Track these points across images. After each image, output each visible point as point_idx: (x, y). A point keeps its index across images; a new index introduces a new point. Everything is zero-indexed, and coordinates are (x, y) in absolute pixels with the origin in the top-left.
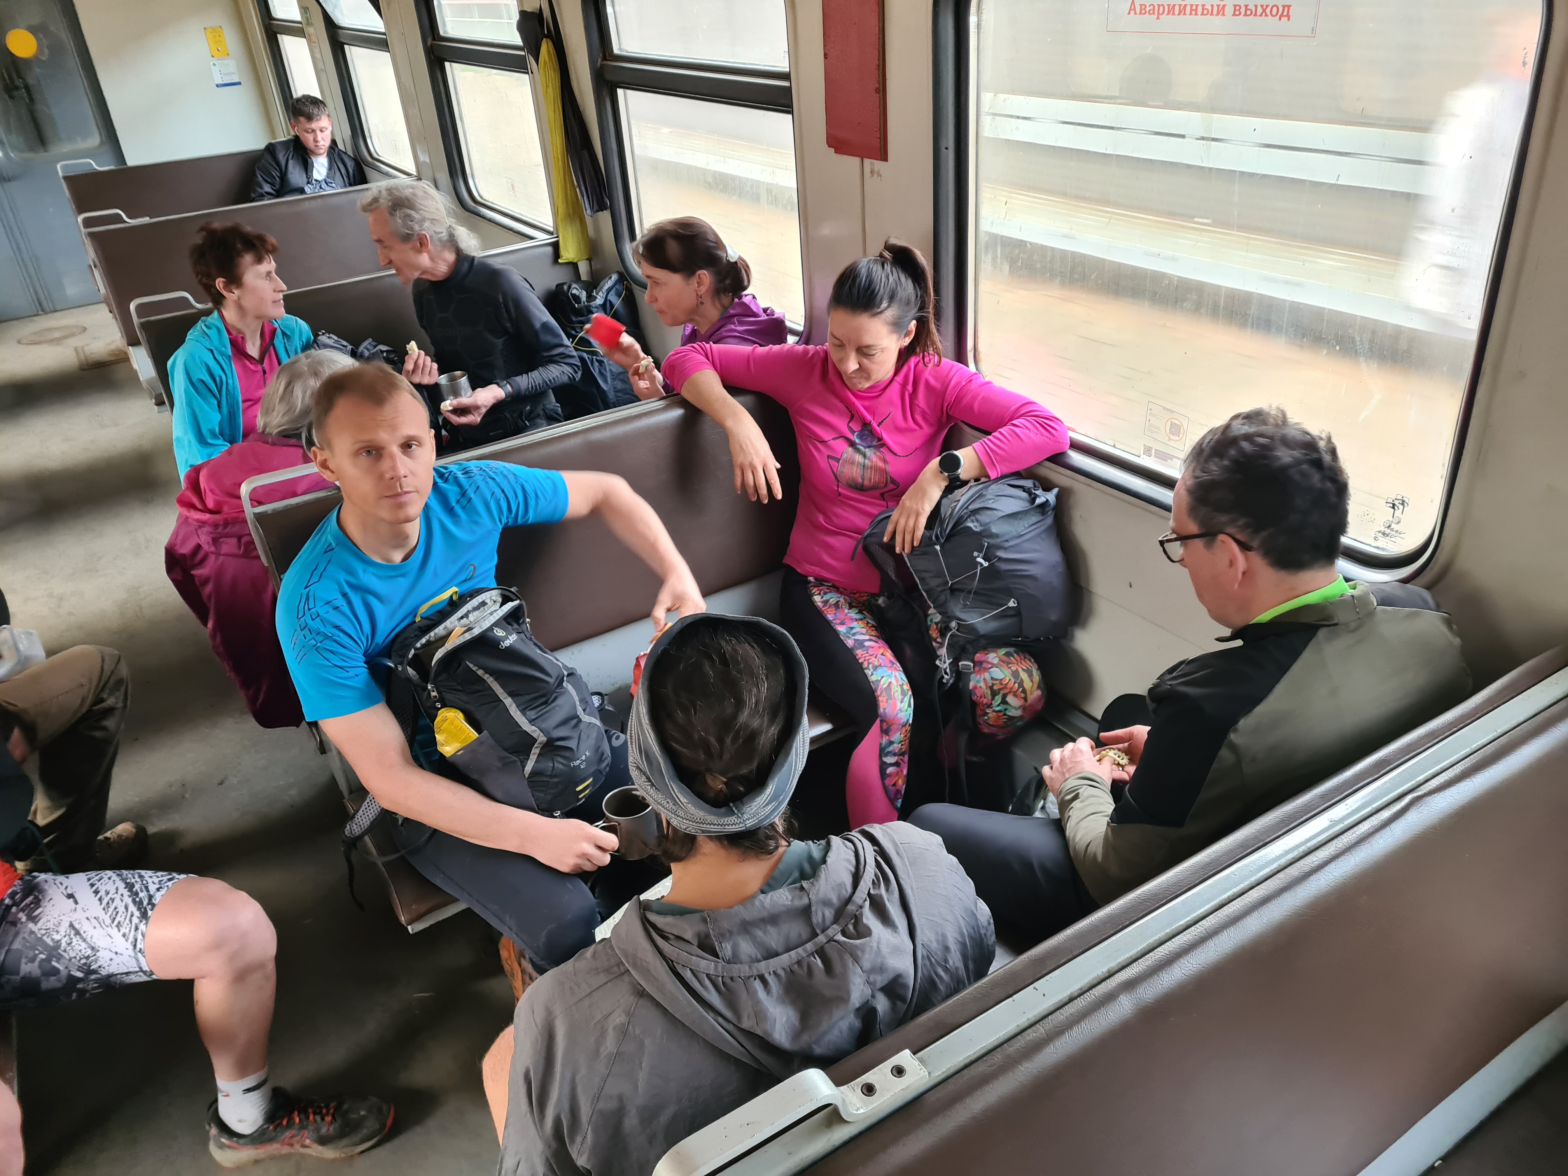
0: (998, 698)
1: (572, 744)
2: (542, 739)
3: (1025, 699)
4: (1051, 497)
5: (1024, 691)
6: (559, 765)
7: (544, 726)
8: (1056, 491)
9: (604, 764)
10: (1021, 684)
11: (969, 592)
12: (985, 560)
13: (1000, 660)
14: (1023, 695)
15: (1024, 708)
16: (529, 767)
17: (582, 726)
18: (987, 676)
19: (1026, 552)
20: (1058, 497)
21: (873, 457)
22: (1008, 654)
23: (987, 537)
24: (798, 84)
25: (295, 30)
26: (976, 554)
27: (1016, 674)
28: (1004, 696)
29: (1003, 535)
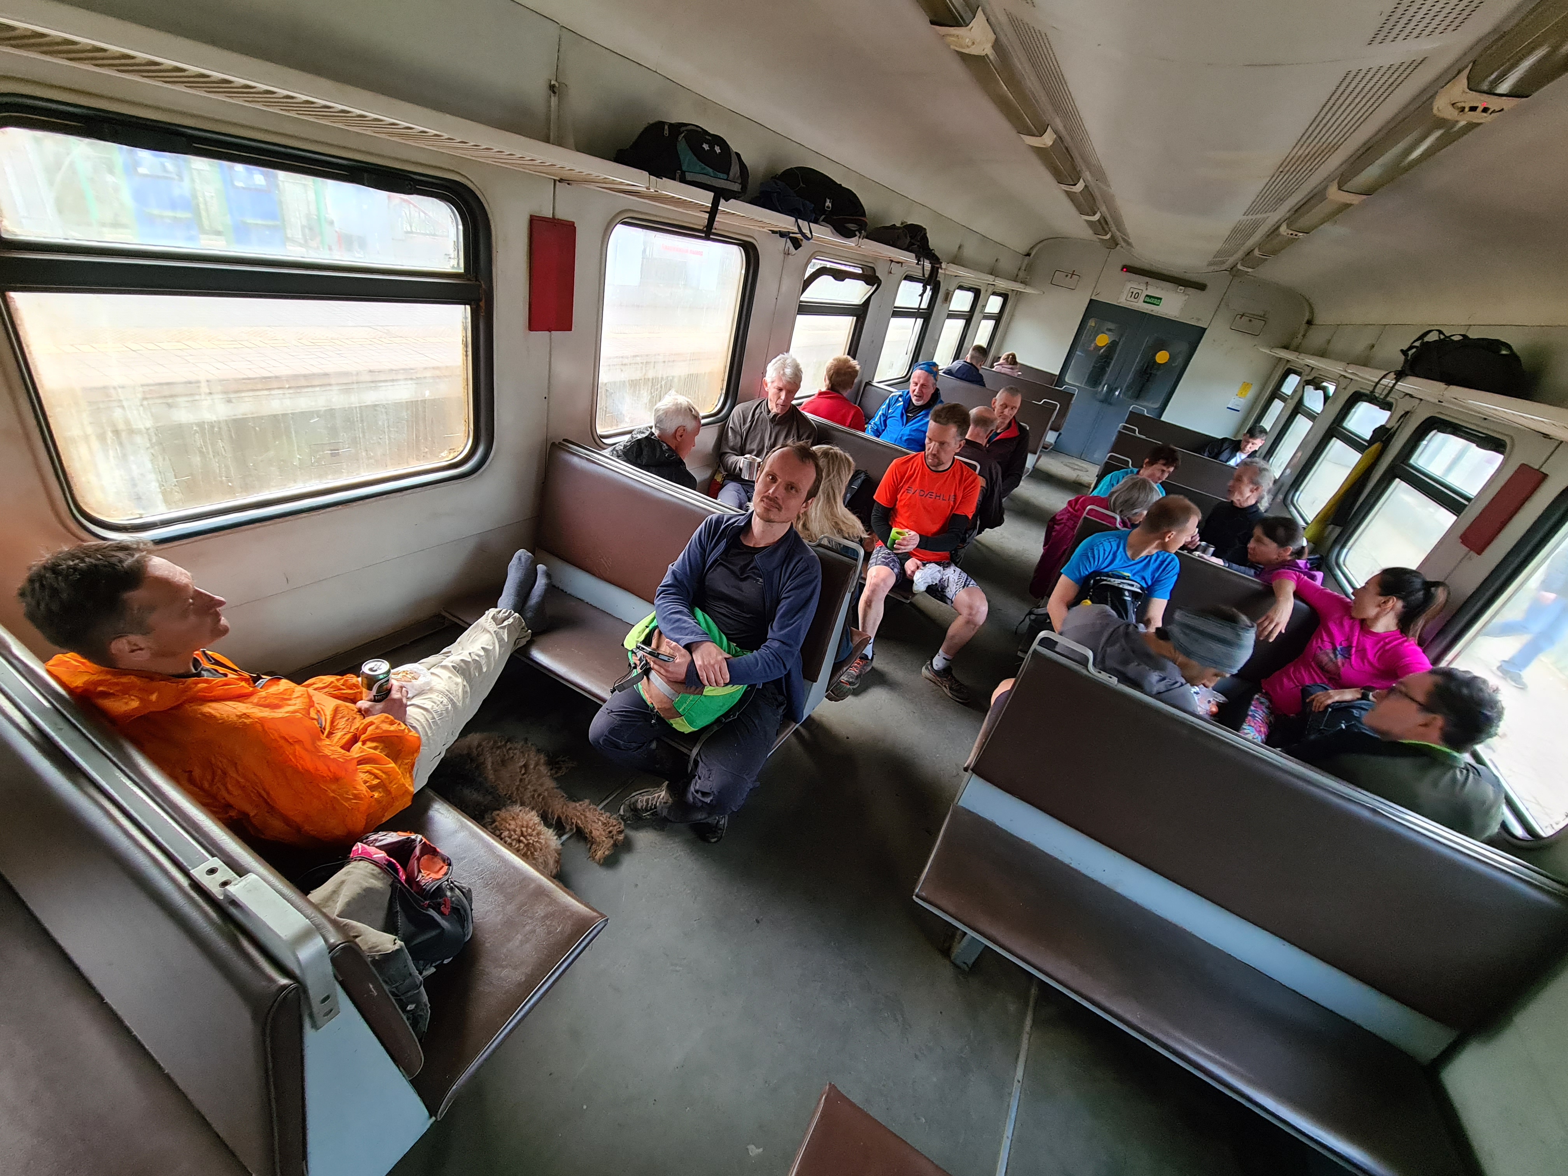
21: (1340, 660)
24: (1472, 505)
25: (1284, 398)
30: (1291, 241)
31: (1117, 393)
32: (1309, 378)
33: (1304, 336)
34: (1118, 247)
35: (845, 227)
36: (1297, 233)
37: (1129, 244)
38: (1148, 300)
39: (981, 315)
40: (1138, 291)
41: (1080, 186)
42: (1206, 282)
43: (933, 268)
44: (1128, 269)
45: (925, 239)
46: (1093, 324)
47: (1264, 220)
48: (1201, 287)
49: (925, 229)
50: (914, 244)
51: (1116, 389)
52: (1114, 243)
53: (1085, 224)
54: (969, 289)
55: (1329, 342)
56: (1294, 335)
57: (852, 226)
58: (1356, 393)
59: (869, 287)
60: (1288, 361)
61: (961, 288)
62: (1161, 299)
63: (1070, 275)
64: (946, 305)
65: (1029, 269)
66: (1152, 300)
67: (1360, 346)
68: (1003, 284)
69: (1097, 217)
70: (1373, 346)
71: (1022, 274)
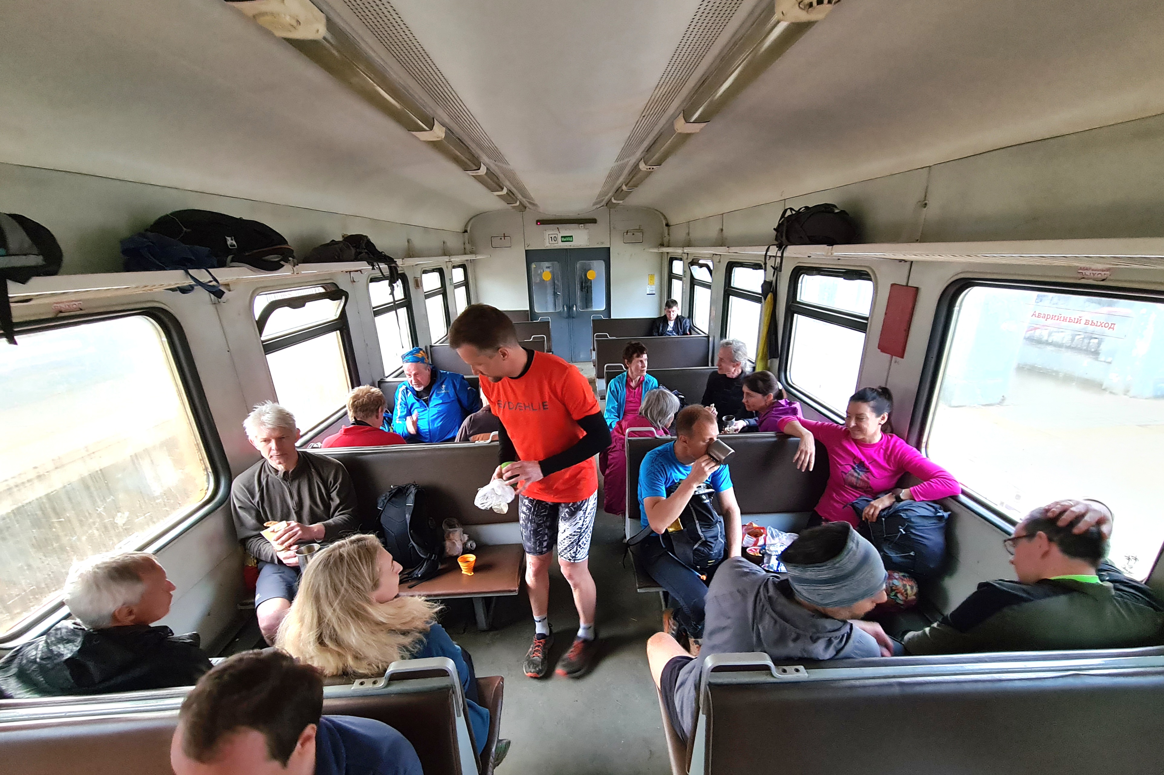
0: (893, 593)
1: (713, 545)
2: (704, 539)
3: (907, 598)
4: (946, 515)
5: (907, 594)
6: (706, 550)
7: (706, 535)
8: (949, 513)
9: (720, 558)
10: (906, 590)
11: (892, 542)
12: (904, 531)
13: (899, 577)
14: (906, 596)
15: (905, 601)
16: (696, 546)
17: (718, 541)
18: (891, 581)
19: (925, 534)
20: (949, 515)
21: (862, 475)
22: (904, 576)
23: (908, 522)
24: (871, 323)
25: (679, 278)
26: (900, 527)
27: (904, 586)
28: (897, 593)
29: (916, 523)
30: (649, 173)
31: (575, 309)
32: (690, 260)
33: (669, 234)
34: (527, 209)
35: (265, 261)
36: (653, 167)
37: (534, 204)
38: (564, 239)
39: (452, 287)
40: (555, 235)
41: (483, 170)
42: (595, 217)
43: (390, 268)
44: (541, 222)
45: (370, 245)
46: (535, 266)
47: (628, 162)
48: (594, 221)
49: (366, 237)
50: (361, 253)
51: (573, 306)
52: (523, 207)
53: (497, 197)
54: (433, 271)
55: (688, 234)
56: (662, 236)
57: (274, 258)
58: (729, 263)
59: (337, 302)
60: (668, 253)
61: (425, 272)
62: (572, 236)
63: (503, 238)
64: (420, 290)
65: (471, 241)
66: (567, 239)
67: (713, 232)
68: (458, 259)
69: (505, 191)
70: (722, 230)
71: (468, 247)
